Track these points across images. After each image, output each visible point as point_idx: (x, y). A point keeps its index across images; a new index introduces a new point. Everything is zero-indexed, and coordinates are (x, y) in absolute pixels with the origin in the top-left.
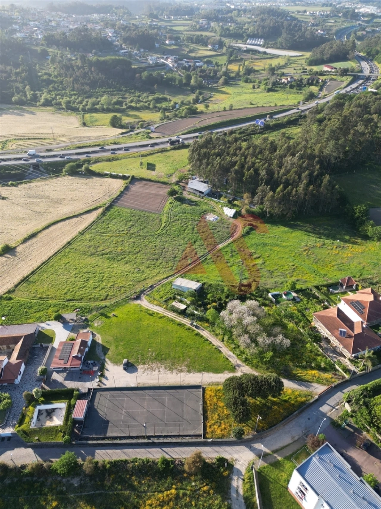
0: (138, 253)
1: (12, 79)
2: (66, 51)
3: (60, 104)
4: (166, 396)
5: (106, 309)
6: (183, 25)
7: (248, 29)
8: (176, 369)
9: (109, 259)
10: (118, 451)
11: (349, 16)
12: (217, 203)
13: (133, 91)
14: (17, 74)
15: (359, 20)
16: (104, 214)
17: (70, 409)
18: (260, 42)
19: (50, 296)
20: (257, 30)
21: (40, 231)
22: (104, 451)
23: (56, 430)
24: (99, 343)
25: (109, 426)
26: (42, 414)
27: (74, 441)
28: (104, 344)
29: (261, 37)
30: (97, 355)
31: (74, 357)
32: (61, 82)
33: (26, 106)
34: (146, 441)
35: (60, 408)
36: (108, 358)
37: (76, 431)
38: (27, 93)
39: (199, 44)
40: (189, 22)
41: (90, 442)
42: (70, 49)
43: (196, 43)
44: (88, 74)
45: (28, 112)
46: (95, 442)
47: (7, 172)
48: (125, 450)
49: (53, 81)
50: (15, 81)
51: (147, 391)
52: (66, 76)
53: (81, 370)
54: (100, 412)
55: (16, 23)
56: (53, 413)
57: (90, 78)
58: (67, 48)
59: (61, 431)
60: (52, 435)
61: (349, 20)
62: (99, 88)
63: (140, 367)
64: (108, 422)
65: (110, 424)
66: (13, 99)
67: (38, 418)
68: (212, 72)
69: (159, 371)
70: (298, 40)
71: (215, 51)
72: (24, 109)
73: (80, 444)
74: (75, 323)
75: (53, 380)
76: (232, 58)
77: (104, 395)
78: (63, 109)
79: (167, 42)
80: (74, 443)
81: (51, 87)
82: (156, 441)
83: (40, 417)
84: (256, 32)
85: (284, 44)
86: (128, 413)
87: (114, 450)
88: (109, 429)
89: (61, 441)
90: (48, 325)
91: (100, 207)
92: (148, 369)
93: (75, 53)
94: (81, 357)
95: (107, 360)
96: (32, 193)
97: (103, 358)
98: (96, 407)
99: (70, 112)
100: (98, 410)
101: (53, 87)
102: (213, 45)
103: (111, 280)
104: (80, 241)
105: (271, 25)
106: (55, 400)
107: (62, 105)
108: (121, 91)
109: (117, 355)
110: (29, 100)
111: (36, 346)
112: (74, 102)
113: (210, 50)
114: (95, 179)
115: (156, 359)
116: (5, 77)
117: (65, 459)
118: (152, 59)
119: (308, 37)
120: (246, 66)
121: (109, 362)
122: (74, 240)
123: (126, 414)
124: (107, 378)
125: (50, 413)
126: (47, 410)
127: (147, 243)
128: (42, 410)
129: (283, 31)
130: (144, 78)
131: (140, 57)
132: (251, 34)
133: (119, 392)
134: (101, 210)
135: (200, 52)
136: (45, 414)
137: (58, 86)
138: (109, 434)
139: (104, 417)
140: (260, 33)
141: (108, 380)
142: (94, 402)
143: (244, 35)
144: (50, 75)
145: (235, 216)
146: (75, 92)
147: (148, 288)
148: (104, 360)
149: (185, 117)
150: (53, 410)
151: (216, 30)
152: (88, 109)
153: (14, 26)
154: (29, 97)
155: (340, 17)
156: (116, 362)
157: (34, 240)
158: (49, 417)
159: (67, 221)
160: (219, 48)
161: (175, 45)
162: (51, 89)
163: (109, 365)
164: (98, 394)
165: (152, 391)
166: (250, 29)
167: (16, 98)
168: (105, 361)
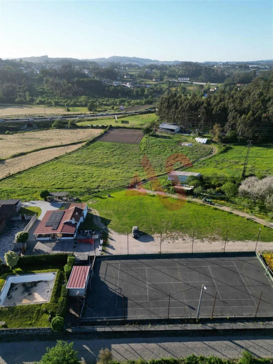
0: (124, 163)
1: (17, 90)
2: (56, 79)
3: (51, 103)
4: (208, 265)
5: (100, 193)
6: (135, 72)
7: (178, 72)
8: (207, 237)
9: (96, 166)
10: (153, 345)
11: (243, 67)
12: (188, 137)
13: (103, 97)
14: (20, 88)
15: (250, 70)
16: (88, 144)
17: (61, 280)
18: (187, 79)
19: (36, 187)
20: (185, 73)
21: (30, 152)
22: (125, 346)
23: (39, 311)
24: (96, 216)
25: (129, 305)
26: (16, 289)
27: (70, 328)
28: (103, 216)
29: (187, 77)
30: (95, 225)
31: (66, 223)
32: (52, 93)
33: (25, 104)
34: (199, 327)
35: (46, 282)
36: (111, 228)
37: (73, 313)
38: (27, 97)
39: (146, 79)
40: (138, 70)
41: (99, 329)
42: (59, 77)
43: (145, 78)
44: (71, 88)
45: (26, 107)
46: (108, 329)
47: (5, 126)
48: (166, 344)
49: (45, 93)
50: (19, 92)
51: (176, 260)
52: (56, 89)
53: (75, 239)
54: (110, 285)
55: (22, 66)
56: (34, 288)
57: (73, 90)
58: (57, 77)
59: (46, 312)
60: (31, 318)
61: (243, 69)
62: (79, 96)
63: (156, 236)
64: (126, 299)
65: (129, 302)
66: (16, 100)
67: (9, 294)
68: (158, 89)
69: (184, 240)
70: (213, 77)
71: (158, 82)
72: (24, 106)
73: (81, 333)
74: (65, 202)
75: (36, 250)
76: (170, 85)
77: (113, 265)
78: (52, 105)
79: (125, 77)
80: (70, 330)
81: (44, 95)
82: (219, 327)
83: (13, 294)
84: (184, 74)
85: (204, 80)
86: (155, 287)
87: (144, 344)
88: (129, 309)
89: (46, 327)
90: (33, 203)
91: (84, 142)
92: (167, 237)
93: (63, 80)
94: (76, 224)
95: (109, 229)
96: (24, 137)
97: (104, 228)
98: (102, 280)
99: (57, 107)
100: (106, 282)
101: (46, 95)
102: (157, 79)
103: (101, 177)
104: (67, 157)
105: (194, 70)
106: (39, 269)
107: (52, 104)
108: (95, 97)
109: (122, 225)
110: (28, 101)
111: (16, 219)
112: (61, 102)
113: (154, 81)
114: (79, 130)
115: (174, 228)
116: (11, 89)
117: (55, 355)
118: (115, 84)
119: (220, 75)
120: (182, 86)
121: (112, 231)
122: (61, 157)
123: (152, 289)
124: (112, 248)
125: (29, 288)
126: (24, 285)
127: (131, 158)
128: (16, 284)
129: (202, 72)
130: (111, 90)
131: (108, 82)
132: (181, 75)
133: (135, 261)
134: (84, 143)
135: (148, 82)
136: (21, 289)
137: (50, 95)
138: (131, 316)
139: (118, 292)
140: (187, 74)
141: (114, 249)
142: (98, 273)
143: (176, 75)
144: (44, 89)
145: (208, 142)
146: (62, 98)
147: (142, 181)
148: (106, 229)
149: (145, 104)
150: (35, 284)
151: (157, 73)
152: (71, 105)
153: (21, 67)
154: (28, 99)
155: (237, 68)
156: (121, 232)
157: (24, 156)
158: (27, 294)
159: (55, 148)
160: (160, 81)
161: (131, 78)
162: (45, 96)
163: (113, 234)
164: (103, 264)
165: (183, 259)
166: (179, 73)
167: (18, 99)
168: (108, 231)
